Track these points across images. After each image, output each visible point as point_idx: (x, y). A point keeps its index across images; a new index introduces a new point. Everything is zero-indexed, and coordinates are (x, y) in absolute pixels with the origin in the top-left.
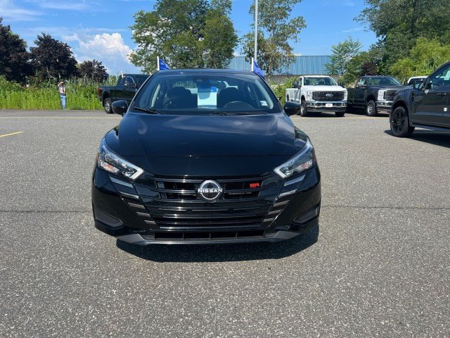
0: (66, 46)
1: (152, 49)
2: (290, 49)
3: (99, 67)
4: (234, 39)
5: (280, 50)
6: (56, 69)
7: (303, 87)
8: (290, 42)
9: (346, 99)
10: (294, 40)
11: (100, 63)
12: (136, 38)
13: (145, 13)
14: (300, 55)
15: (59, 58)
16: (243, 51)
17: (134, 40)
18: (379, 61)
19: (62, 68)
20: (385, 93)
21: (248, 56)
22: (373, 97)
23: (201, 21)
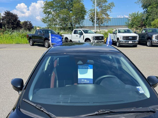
0: (16, 15)
1: (51, 16)
2: (108, 15)
3: (30, 23)
4: (85, 12)
5: (104, 16)
6: (12, 24)
7: (118, 34)
8: (108, 12)
9: (138, 39)
10: (110, 12)
11: (30, 22)
12: (44, 12)
13: (48, 2)
14: (112, 18)
15: (13, 20)
16: (89, 17)
17: (44, 13)
18: (144, 19)
19: (15, 24)
20: (156, 36)
21: (90, 19)
22: (150, 38)
23: (71, 5)
